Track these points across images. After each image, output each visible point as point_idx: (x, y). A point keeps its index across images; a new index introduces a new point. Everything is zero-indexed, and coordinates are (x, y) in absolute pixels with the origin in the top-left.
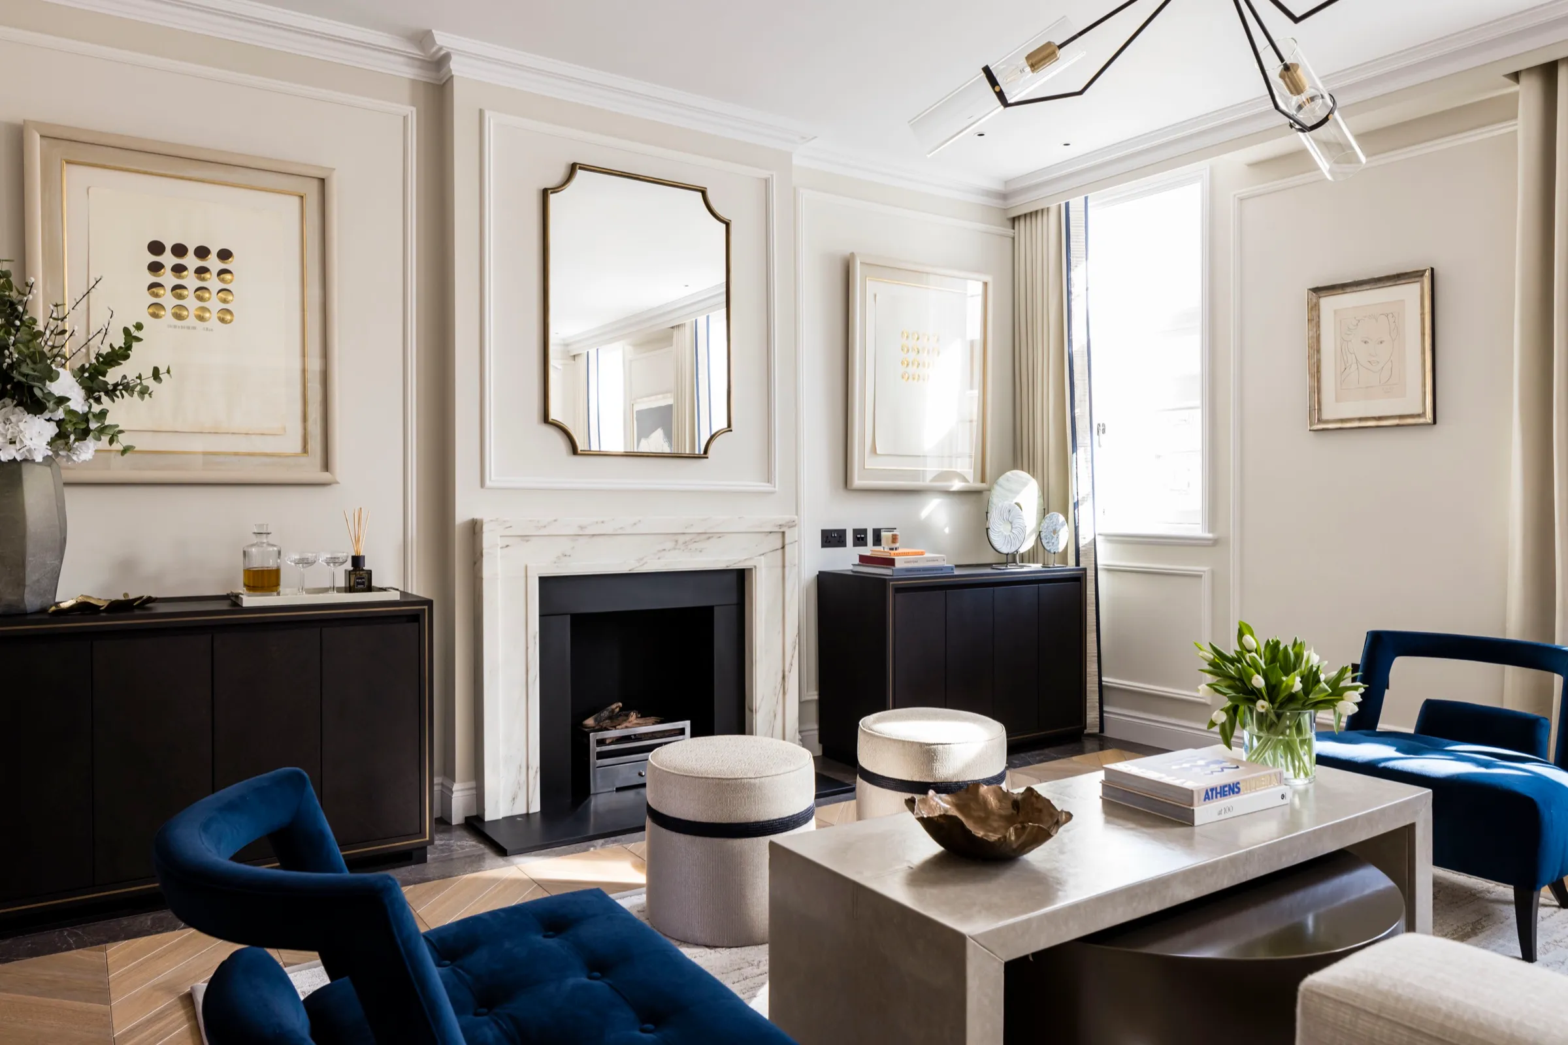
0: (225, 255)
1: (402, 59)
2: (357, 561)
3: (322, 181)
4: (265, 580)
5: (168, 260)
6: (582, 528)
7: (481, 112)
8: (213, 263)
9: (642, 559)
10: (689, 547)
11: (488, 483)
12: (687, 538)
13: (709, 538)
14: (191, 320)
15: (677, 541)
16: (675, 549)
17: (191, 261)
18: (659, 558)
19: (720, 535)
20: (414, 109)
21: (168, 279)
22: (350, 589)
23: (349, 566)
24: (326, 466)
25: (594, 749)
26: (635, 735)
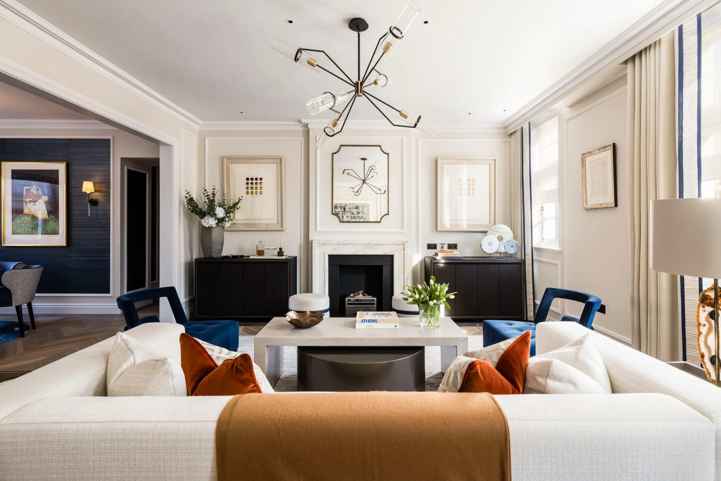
0: (261, 179)
1: (300, 126)
2: (281, 249)
3: (281, 159)
4: (261, 253)
5: (250, 181)
6: (339, 242)
7: (316, 136)
8: (259, 181)
9: (357, 251)
10: (373, 248)
11: (317, 230)
12: (372, 245)
13: (379, 246)
14: (254, 194)
15: (368, 246)
16: (368, 248)
17: (254, 181)
18: (363, 251)
19: (382, 245)
20: (303, 138)
21: (250, 186)
22: (278, 256)
23: (279, 250)
24: (282, 227)
25: (347, 302)
26: (360, 300)
